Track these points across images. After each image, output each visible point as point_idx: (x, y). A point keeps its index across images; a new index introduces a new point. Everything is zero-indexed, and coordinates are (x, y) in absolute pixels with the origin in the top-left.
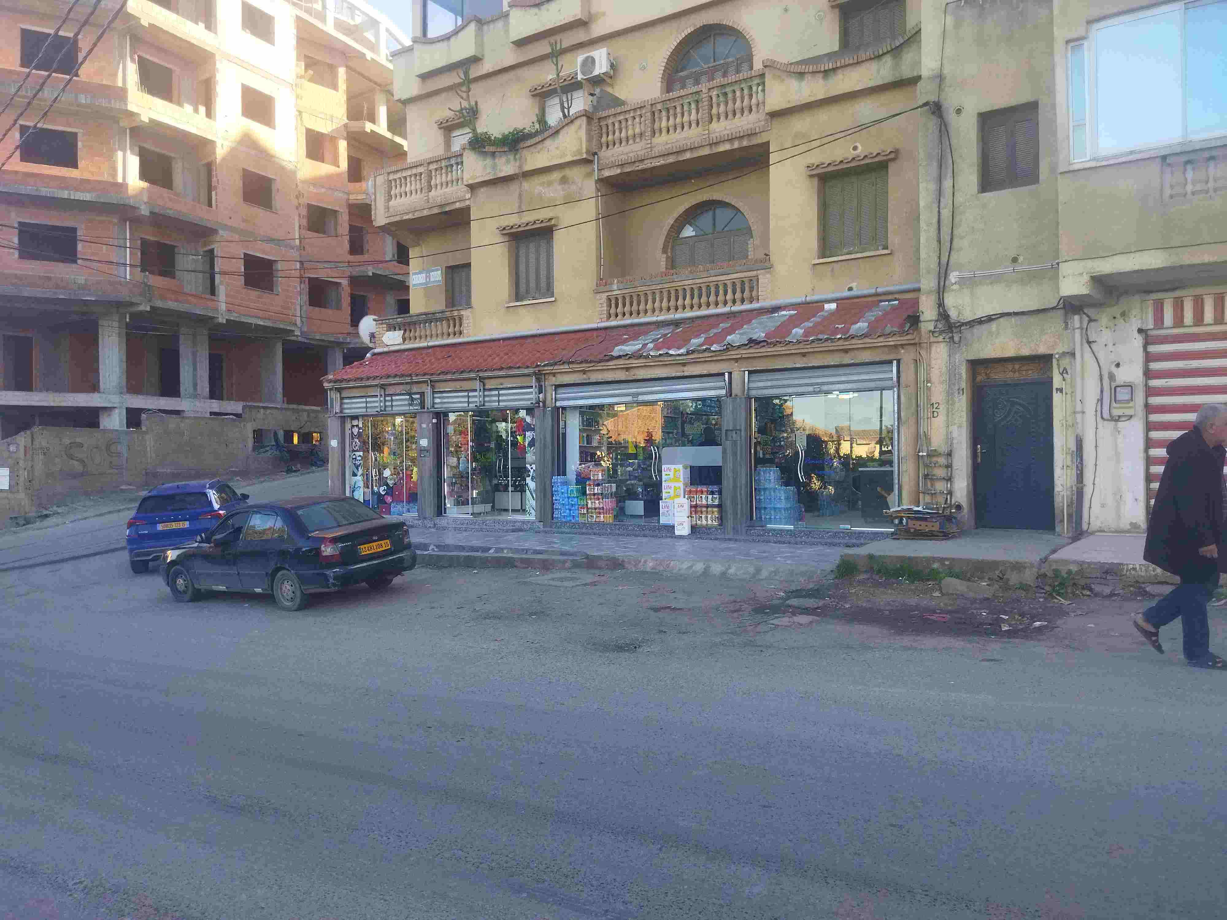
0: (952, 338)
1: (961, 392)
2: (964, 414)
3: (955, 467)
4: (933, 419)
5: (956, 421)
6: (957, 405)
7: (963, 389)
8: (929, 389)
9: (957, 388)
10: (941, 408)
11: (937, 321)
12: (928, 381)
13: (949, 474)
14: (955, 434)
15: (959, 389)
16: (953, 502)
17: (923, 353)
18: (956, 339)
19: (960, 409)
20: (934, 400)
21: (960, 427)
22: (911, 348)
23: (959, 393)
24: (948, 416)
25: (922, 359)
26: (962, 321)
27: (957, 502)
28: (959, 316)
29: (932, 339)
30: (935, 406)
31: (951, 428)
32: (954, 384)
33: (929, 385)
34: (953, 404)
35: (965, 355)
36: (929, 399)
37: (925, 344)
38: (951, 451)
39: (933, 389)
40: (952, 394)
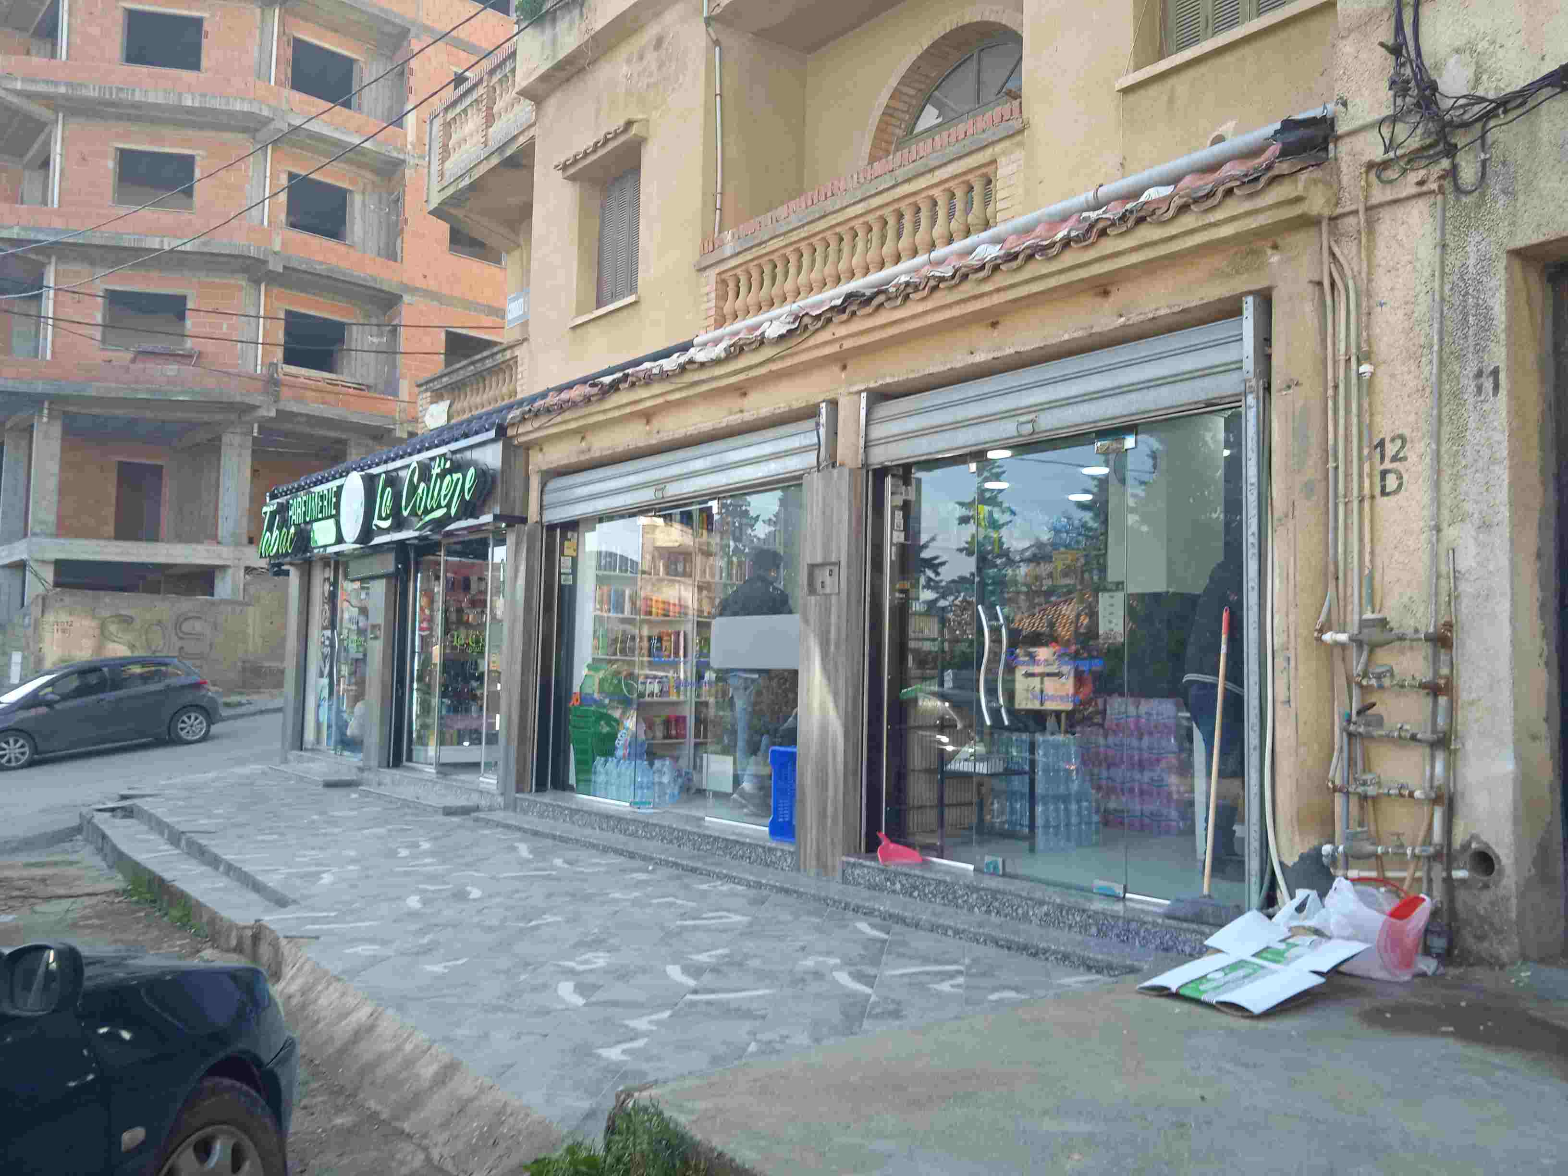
0: (1453, 172)
1: (1488, 384)
2: (1502, 474)
3: (1464, 696)
4: (1382, 501)
5: (1468, 507)
6: (1473, 437)
7: (1495, 372)
8: (1367, 386)
9: (1472, 368)
10: (1412, 457)
11: (1394, 119)
12: (1364, 357)
13: (1441, 721)
14: (1467, 561)
15: (1479, 374)
16: (1459, 838)
17: (1347, 251)
18: (1468, 173)
19: (1486, 453)
20: (1385, 428)
21: (1485, 526)
22: (1300, 239)
23: (1479, 389)
24: (1437, 486)
25: (1343, 276)
26: (1491, 95)
27: (1474, 837)
28: (1477, 80)
29: (1379, 195)
30: (1391, 449)
31: (1450, 533)
32: (1460, 357)
33: (1365, 368)
34: (1459, 437)
35: (1503, 229)
36: (1366, 427)
37: (1352, 220)
38: (1449, 626)
39: (1383, 382)
40: (1456, 395)
